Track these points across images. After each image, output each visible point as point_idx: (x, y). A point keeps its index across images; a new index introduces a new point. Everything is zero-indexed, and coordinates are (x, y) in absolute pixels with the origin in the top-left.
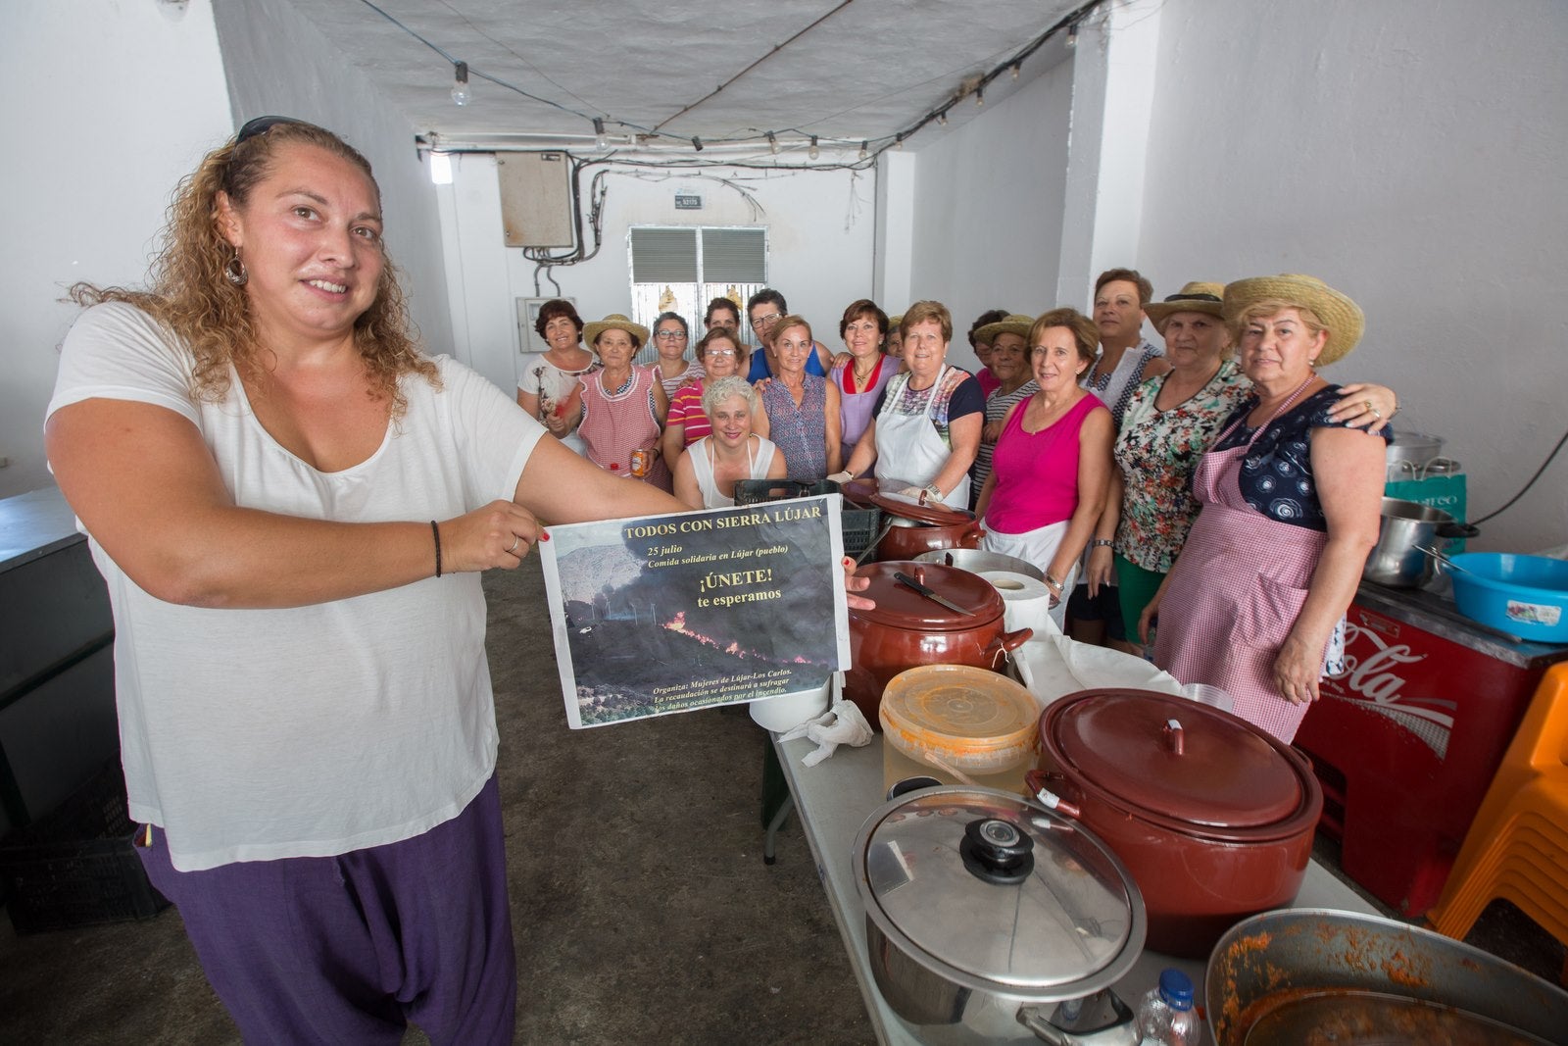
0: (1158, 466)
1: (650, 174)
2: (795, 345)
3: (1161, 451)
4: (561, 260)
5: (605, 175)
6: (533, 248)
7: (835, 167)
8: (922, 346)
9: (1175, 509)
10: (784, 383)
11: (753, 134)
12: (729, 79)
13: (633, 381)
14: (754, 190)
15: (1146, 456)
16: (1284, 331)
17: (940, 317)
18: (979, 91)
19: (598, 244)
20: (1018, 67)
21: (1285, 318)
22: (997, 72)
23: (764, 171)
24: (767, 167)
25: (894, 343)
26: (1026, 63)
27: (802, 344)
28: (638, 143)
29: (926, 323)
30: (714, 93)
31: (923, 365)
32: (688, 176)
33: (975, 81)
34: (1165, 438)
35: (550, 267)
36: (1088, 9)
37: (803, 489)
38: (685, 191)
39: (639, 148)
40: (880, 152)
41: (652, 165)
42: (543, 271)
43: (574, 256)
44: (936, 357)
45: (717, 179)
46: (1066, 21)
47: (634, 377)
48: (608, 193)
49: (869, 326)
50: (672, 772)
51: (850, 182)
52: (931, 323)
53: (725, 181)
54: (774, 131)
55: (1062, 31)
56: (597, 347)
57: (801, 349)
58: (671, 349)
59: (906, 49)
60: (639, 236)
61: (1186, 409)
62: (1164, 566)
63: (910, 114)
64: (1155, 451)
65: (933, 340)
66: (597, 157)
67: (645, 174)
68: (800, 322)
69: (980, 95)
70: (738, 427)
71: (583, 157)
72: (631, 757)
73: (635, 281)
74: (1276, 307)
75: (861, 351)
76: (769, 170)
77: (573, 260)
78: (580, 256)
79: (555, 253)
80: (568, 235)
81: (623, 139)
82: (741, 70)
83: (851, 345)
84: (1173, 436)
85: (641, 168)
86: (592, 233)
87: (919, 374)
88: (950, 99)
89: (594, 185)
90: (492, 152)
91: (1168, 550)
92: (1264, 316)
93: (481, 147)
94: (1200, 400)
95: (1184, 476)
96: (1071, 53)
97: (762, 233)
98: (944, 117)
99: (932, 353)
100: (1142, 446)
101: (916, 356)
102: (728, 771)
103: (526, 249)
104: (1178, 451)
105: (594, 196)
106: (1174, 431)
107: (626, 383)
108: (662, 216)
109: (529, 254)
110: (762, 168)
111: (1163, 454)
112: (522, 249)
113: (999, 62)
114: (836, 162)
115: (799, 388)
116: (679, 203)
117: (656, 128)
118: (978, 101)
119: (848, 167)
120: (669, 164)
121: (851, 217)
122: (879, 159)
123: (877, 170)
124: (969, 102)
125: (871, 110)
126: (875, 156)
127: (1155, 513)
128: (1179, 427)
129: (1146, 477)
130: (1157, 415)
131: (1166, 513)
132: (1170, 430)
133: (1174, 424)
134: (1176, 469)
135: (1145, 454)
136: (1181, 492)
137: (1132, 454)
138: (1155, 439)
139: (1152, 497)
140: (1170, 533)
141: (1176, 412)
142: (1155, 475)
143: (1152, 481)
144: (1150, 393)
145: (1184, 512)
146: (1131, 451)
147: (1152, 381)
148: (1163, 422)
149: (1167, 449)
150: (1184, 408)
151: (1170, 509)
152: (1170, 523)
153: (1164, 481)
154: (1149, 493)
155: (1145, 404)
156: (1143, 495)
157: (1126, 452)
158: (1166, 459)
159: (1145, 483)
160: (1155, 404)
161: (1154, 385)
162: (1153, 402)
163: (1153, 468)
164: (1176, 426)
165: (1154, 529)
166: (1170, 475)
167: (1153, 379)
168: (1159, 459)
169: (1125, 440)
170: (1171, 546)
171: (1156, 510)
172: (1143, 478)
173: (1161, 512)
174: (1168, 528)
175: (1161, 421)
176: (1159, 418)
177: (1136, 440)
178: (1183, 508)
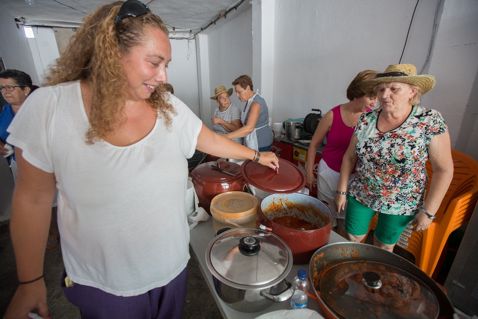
0: (384, 163)
3: (387, 157)
7: (182, 38)
15: (377, 158)
18: (225, 16)
20: (236, 9)
22: (230, 10)
26: (238, 8)
33: (224, 13)
51: (187, 43)
61: (396, 133)
62: (384, 210)
63: (204, 22)
64: (384, 156)
84: (393, 149)
88: (217, 18)
90: (51, 27)
93: (46, 25)
94: (404, 128)
96: (251, 6)
98: (215, 24)
100: (375, 152)
106: (392, 146)
111: (388, 158)
113: (230, 7)
118: (225, 19)
119: (186, 39)
121: (189, 55)
122: (196, 36)
123: (196, 40)
124: (222, 19)
125: (192, 20)
126: (195, 35)
127: (381, 185)
128: (395, 143)
129: (377, 167)
130: (379, 135)
131: (387, 186)
132: (390, 144)
133: (391, 141)
134: (396, 166)
135: (377, 157)
136: (397, 177)
137: (369, 156)
138: (382, 149)
139: (380, 178)
140: (389, 196)
141: (391, 134)
142: (383, 167)
143: (381, 170)
144: (371, 120)
145: (398, 187)
146: (369, 154)
147: (371, 114)
148: (384, 139)
149: (390, 156)
150: (395, 132)
151: (390, 185)
152: (390, 191)
153: (388, 171)
154: (378, 175)
155: (370, 126)
156: (374, 176)
157: (365, 154)
158: (390, 161)
159: (376, 170)
160: (377, 128)
161: (373, 116)
162: (375, 126)
163: (382, 163)
164: (393, 142)
165: (380, 192)
166: (392, 169)
167: (372, 112)
168: (386, 160)
169: (364, 147)
170: (389, 202)
171: (382, 184)
172: (375, 167)
173: (385, 186)
174: (388, 193)
175: (383, 138)
176: (381, 136)
177: (370, 148)
178: (398, 185)
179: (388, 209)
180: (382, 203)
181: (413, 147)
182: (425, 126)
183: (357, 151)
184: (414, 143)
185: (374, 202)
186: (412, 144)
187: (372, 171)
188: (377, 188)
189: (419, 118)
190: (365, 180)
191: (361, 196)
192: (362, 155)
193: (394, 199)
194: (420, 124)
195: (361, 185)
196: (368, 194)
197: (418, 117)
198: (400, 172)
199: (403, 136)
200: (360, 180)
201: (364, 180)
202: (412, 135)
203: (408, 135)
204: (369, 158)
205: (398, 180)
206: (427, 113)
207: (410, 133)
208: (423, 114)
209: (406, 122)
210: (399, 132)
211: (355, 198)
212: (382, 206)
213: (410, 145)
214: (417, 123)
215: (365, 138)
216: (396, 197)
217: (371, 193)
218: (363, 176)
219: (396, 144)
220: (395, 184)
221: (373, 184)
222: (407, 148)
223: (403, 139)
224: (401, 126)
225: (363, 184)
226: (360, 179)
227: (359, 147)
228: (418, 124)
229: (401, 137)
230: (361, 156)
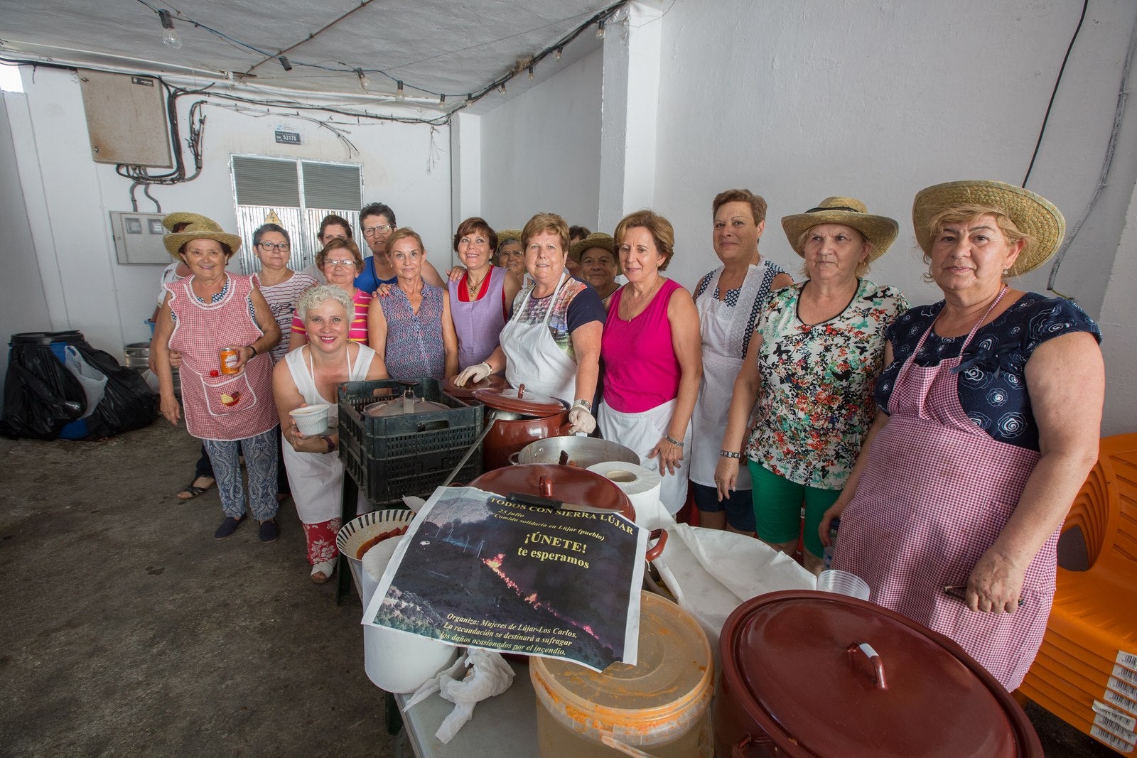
0: (812, 384)
1: (249, 109)
2: (407, 255)
3: (819, 369)
4: (160, 180)
5: (202, 105)
6: (127, 166)
7: (417, 121)
8: (542, 255)
9: (830, 426)
10: (403, 290)
11: (342, 67)
12: (320, 28)
13: (229, 290)
14: (349, 133)
15: (800, 372)
16: (981, 238)
17: (559, 228)
18: (530, 69)
19: (199, 168)
20: (560, 51)
21: (982, 225)
22: (544, 55)
23: (356, 118)
24: (358, 115)
25: (506, 253)
26: (566, 49)
27: (413, 253)
28: (234, 79)
29: (545, 234)
30: (307, 40)
31: (544, 274)
32: (286, 115)
33: (528, 60)
34: (819, 355)
35: (149, 184)
36: (613, 9)
37: (408, 389)
38: (285, 128)
39: (236, 84)
40: (453, 112)
41: (252, 102)
42: (140, 189)
43: (174, 176)
44: (556, 267)
45: (314, 121)
46: (596, 18)
47: (229, 285)
48: (207, 121)
49: (482, 241)
50: (286, 686)
51: (430, 133)
52: (549, 234)
53: (321, 123)
54: (363, 69)
55: (593, 26)
56: (184, 256)
57: (413, 258)
58: (275, 260)
59: (474, 24)
60: (240, 164)
61: (834, 326)
62: (815, 481)
63: (475, 83)
64: (812, 369)
65: (553, 250)
66: (194, 88)
67: (245, 109)
68: (409, 233)
69: (531, 71)
70: (332, 331)
71: (179, 86)
72: (238, 678)
73: (239, 204)
74: (972, 213)
75: (473, 263)
76: (360, 118)
77: (173, 180)
78: (180, 176)
79: (152, 172)
80: (167, 156)
81: (220, 74)
82: (332, 20)
83: (464, 256)
84: (828, 355)
85: (240, 104)
86: (192, 158)
87: (541, 283)
88: (508, 73)
89: (192, 113)
90: (74, 69)
91: (819, 465)
92: (959, 222)
93: (57, 61)
94: (848, 319)
95: (842, 395)
96: (600, 45)
97: (357, 170)
98: (503, 87)
99: (552, 263)
100: (796, 361)
101: (538, 266)
102: (348, 672)
103: (119, 166)
104: (838, 370)
105: (192, 123)
106: (827, 349)
107: (222, 291)
108: (262, 147)
109: (123, 171)
110: (355, 115)
111: (820, 373)
112: (115, 166)
113: (545, 47)
114: (418, 117)
115: (418, 295)
116: (279, 137)
117: (253, 68)
118: (530, 76)
119: (428, 122)
120: (268, 103)
121: (431, 162)
122: (452, 118)
123: (451, 126)
124: (524, 77)
125: (446, 75)
126: (449, 115)
127: (808, 429)
128: (832, 345)
129: (797, 394)
130: (804, 329)
131: (820, 430)
132: (823, 347)
133: (825, 341)
134: (835, 387)
135: (800, 370)
136: (837, 410)
137: (785, 369)
138: (808, 355)
139: (805, 414)
140: (823, 449)
141: (824, 328)
142: (809, 392)
143: (806, 398)
144: (787, 304)
145: (838, 430)
146: (784, 366)
147: (786, 292)
148: (812, 338)
149: (824, 367)
150: (832, 324)
151: (825, 426)
152: (824, 439)
153: (820, 399)
154: (802, 410)
155: (786, 315)
156: (794, 411)
157: (777, 366)
158: (824, 378)
159: (796, 400)
160: (798, 316)
161: (790, 297)
162: (794, 314)
163: (807, 385)
164: (828, 343)
165: (806, 444)
166: (827, 393)
167: (787, 290)
168: (816, 377)
169: (775, 353)
170: (824, 462)
171: (809, 426)
172: (795, 394)
173: (815, 429)
174: (822, 444)
175: (810, 336)
176: (807, 333)
177: (787, 355)
178: (838, 425)
179: (823, 478)
180: (812, 466)
181: (863, 350)
182: (883, 315)
183: (761, 361)
184: (866, 344)
185: (796, 466)
186: (862, 345)
187: (790, 402)
188: (801, 436)
189: (872, 300)
190: (778, 423)
191: (772, 457)
192: (770, 368)
193: (832, 456)
194: (875, 312)
195: (772, 434)
196: (785, 450)
197: (870, 298)
198: (841, 398)
199: (846, 333)
200: (768, 423)
201: (776, 423)
202: (863, 330)
203: (856, 330)
204: (783, 374)
205: (839, 417)
206: (884, 292)
207: (858, 327)
208: (876, 293)
209: (850, 308)
210: (838, 324)
211: (761, 463)
212: (811, 472)
213: (857, 347)
214: (869, 309)
215: (778, 336)
216: (835, 450)
217: (792, 448)
218: (774, 414)
219: (833, 347)
220: (834, 424)
221: (793, 429)
222: (854, 352)
223: (846, 336)
224: (842, 315)
225: (774, 431)
226: (768, 421)
227: (766, 353)
228: (871, 311)
229: (842, 333)
230: (768, 371)
